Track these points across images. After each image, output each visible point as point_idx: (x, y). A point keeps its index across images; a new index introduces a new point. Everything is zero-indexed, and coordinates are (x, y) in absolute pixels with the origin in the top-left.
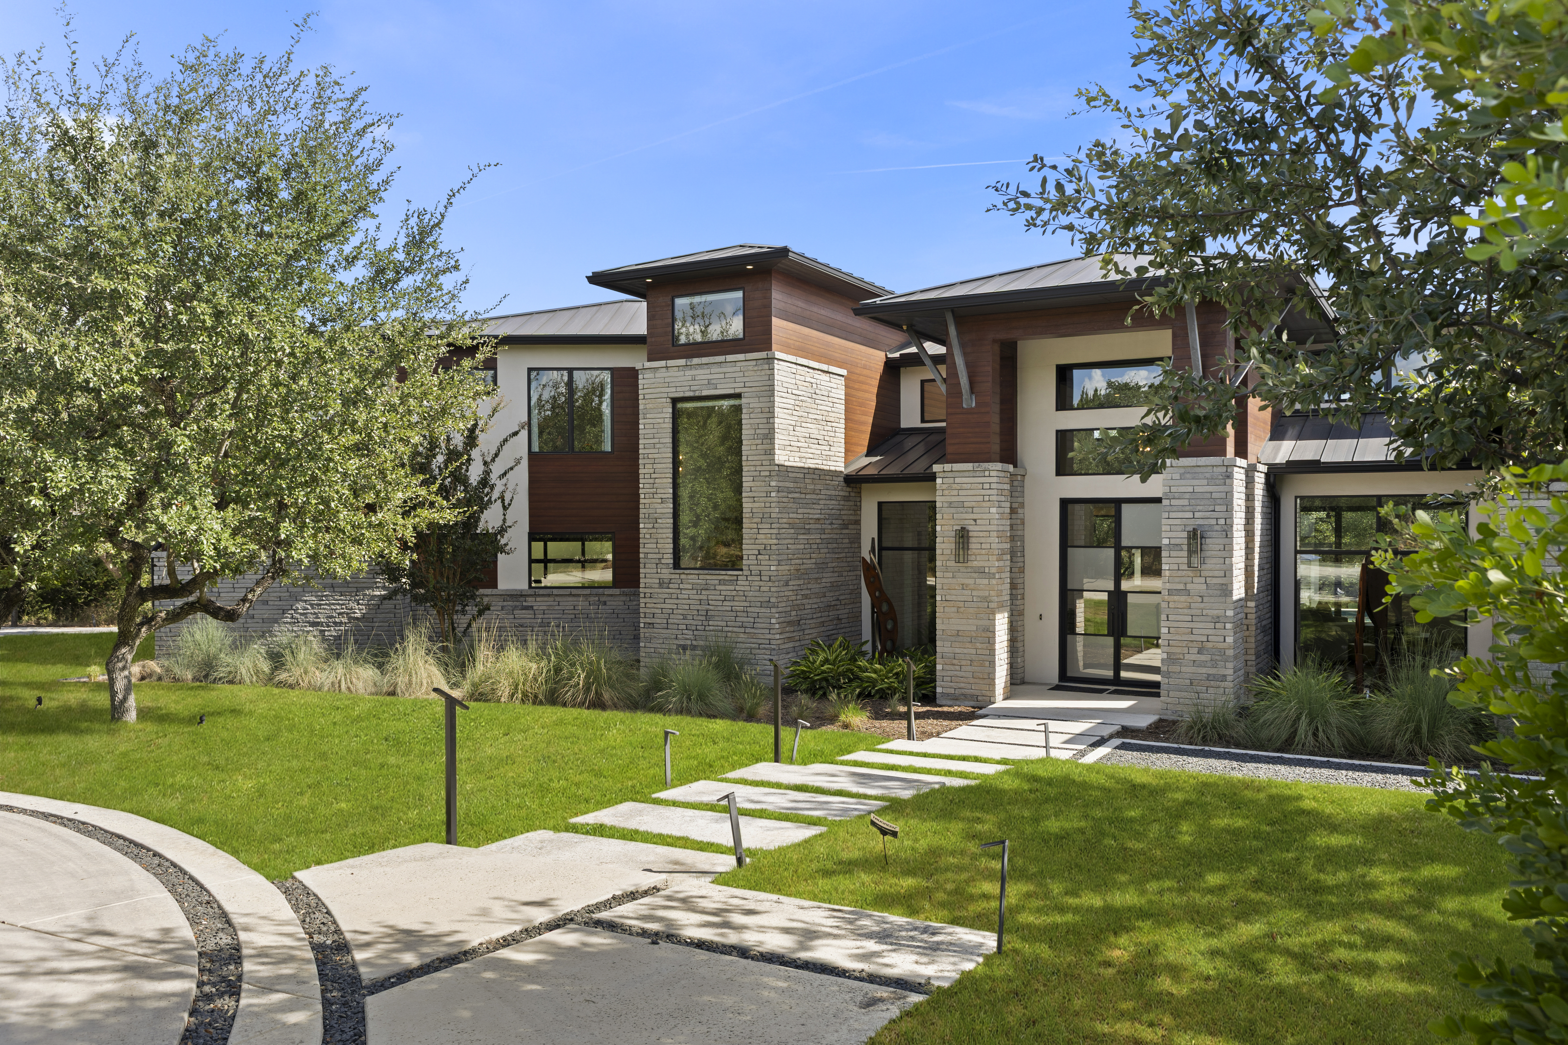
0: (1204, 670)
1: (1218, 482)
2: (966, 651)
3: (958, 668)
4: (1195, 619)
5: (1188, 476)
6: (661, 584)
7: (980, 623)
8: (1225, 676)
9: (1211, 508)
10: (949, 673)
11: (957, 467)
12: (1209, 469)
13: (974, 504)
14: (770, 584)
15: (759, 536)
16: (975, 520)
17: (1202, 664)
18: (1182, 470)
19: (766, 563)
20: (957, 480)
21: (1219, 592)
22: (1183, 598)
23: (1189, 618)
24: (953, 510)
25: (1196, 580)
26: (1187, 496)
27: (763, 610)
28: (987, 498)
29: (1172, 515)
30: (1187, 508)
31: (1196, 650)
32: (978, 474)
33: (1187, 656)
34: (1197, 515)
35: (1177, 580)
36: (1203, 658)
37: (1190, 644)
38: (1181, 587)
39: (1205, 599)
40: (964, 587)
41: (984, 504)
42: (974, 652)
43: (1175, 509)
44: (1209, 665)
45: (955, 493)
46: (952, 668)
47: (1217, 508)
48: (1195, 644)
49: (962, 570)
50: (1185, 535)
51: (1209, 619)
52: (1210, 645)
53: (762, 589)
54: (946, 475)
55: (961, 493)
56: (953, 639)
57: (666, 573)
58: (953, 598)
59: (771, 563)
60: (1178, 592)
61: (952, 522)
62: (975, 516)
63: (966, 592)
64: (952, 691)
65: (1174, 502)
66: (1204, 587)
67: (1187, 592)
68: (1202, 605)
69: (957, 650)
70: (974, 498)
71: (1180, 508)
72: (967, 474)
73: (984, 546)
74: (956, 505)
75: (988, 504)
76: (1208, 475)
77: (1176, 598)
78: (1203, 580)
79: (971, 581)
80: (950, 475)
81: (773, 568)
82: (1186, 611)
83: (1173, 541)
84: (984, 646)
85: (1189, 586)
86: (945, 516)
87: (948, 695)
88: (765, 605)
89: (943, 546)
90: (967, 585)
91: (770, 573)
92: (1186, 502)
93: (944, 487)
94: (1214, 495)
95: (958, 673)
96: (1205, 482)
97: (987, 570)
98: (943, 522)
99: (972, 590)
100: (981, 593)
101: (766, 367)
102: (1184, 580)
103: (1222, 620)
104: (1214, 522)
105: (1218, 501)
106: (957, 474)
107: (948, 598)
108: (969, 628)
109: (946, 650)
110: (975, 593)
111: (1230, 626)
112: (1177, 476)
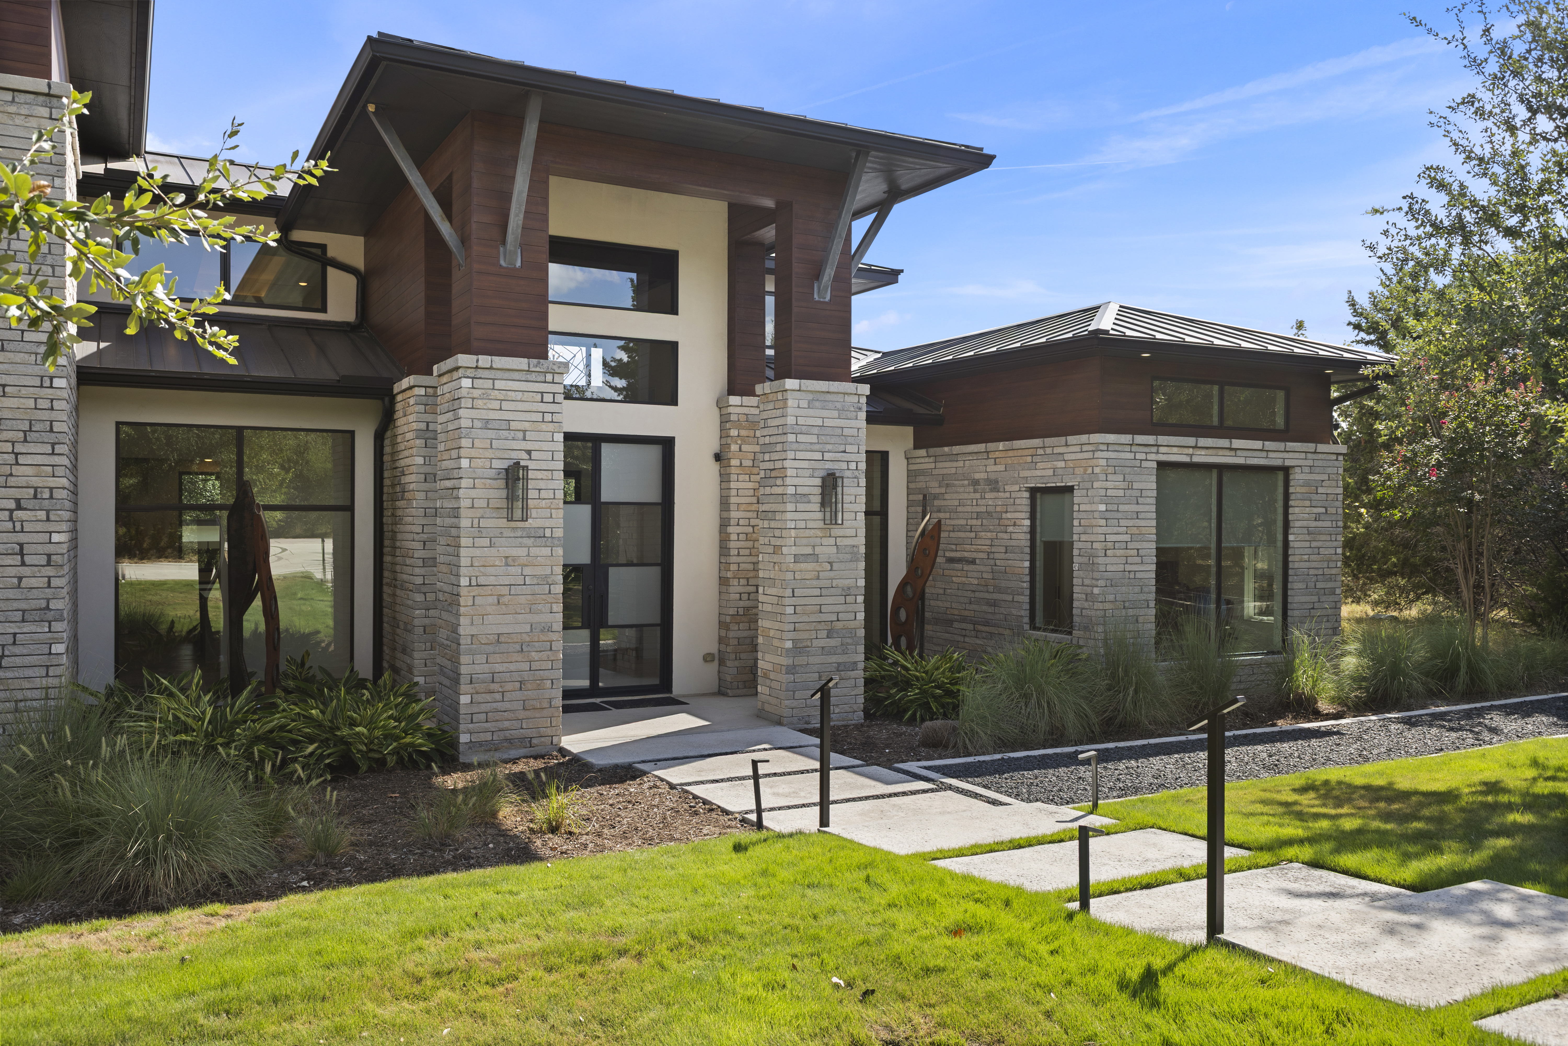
0: (834, 659)
1: (849, 415)
2: (512, 667)
3: (498, 696)
4: (824, 592)
5: (817, 404)
7: (535, 618)
8: (855, 663)
9: (842, 448)
10: (484, 707)
11: (500, 362)
12: (840, 398)
13: (526, 425)
14: (49, 571)
15: (16, 470)
16: (529, 452)
17: (831, 651)
18: (810, 397)
19: (39, 527)
20: (499, 384)
21: (849, 556)
22: (810, 566)
23: (817, 592)
24: (491, 434)
25: (826, 541)
26: (816, 430)
27: (27, 627)
28: (548, 417)
29: (800, 455)
30: (817, 447)
31: (824, 634)
32: (533, 377)
33: (816, 643)
34: (827, 456)
35: (804, 541)
36: (833, 642)
37: (819, 626)
38: (809, 550)
39: (835, 566)
40: (508, 561)
41: (544, 426)
42: (526, 666)
43: (802, 447)
44: (840, 651)
45: (496, 405)
46: (488, 697)
47: (849, 448)
48: (822, 626)
49: (507, 533)
50: (818, 482)
51: (839, 591)
52: (839, 625)
53: (25, 583)
54: (480, 373)
55: (505, 405)
56: (490, 649)
58: (492, 580)
59: (51, 527)
60: (805, 558)
61: (489, 454)
62: (528, 446)
63: (512, 570)
64: (488, 736)
65: (801, 438)
66: (834, 549)
67: (814, 557)
68: (832, 574)
69: (498, 668)
70: (528, 417)
71: (809, 447)
72: (516, 375)
73: (544, 494)
74: (496, 425)
75: (551, 427)
76: (839, 405)
77: (803, 566)
78: (832, 541)
79: (522, 552)
80: (486, 374)
81: (56, 538)
82: (815, 583)
83: (800, 490)
84: (544, 655)
85: (818, 550)
86: (477, 443)
87: (480, 744)
88: (36, 616)
89: (473, 493)
90: (515, 559)
91: (51, 549)
92: (814, 439)
93: (476, 393)
94: (846, 432)
95: (499, 706)
96: (835, 414)
97: (548, 533)
98: (473, 453)
99: (523, 566)
100: (539, 571)
102: (812, 541)
103: (853, 592)
104: (844, 466)
105: (850, 440)
106: (499, 374)
107: (482, 580)
108: (518, 629)
109: (478, 669)
110: (527, 571)
111: (860, 599)
112: (804, 404)
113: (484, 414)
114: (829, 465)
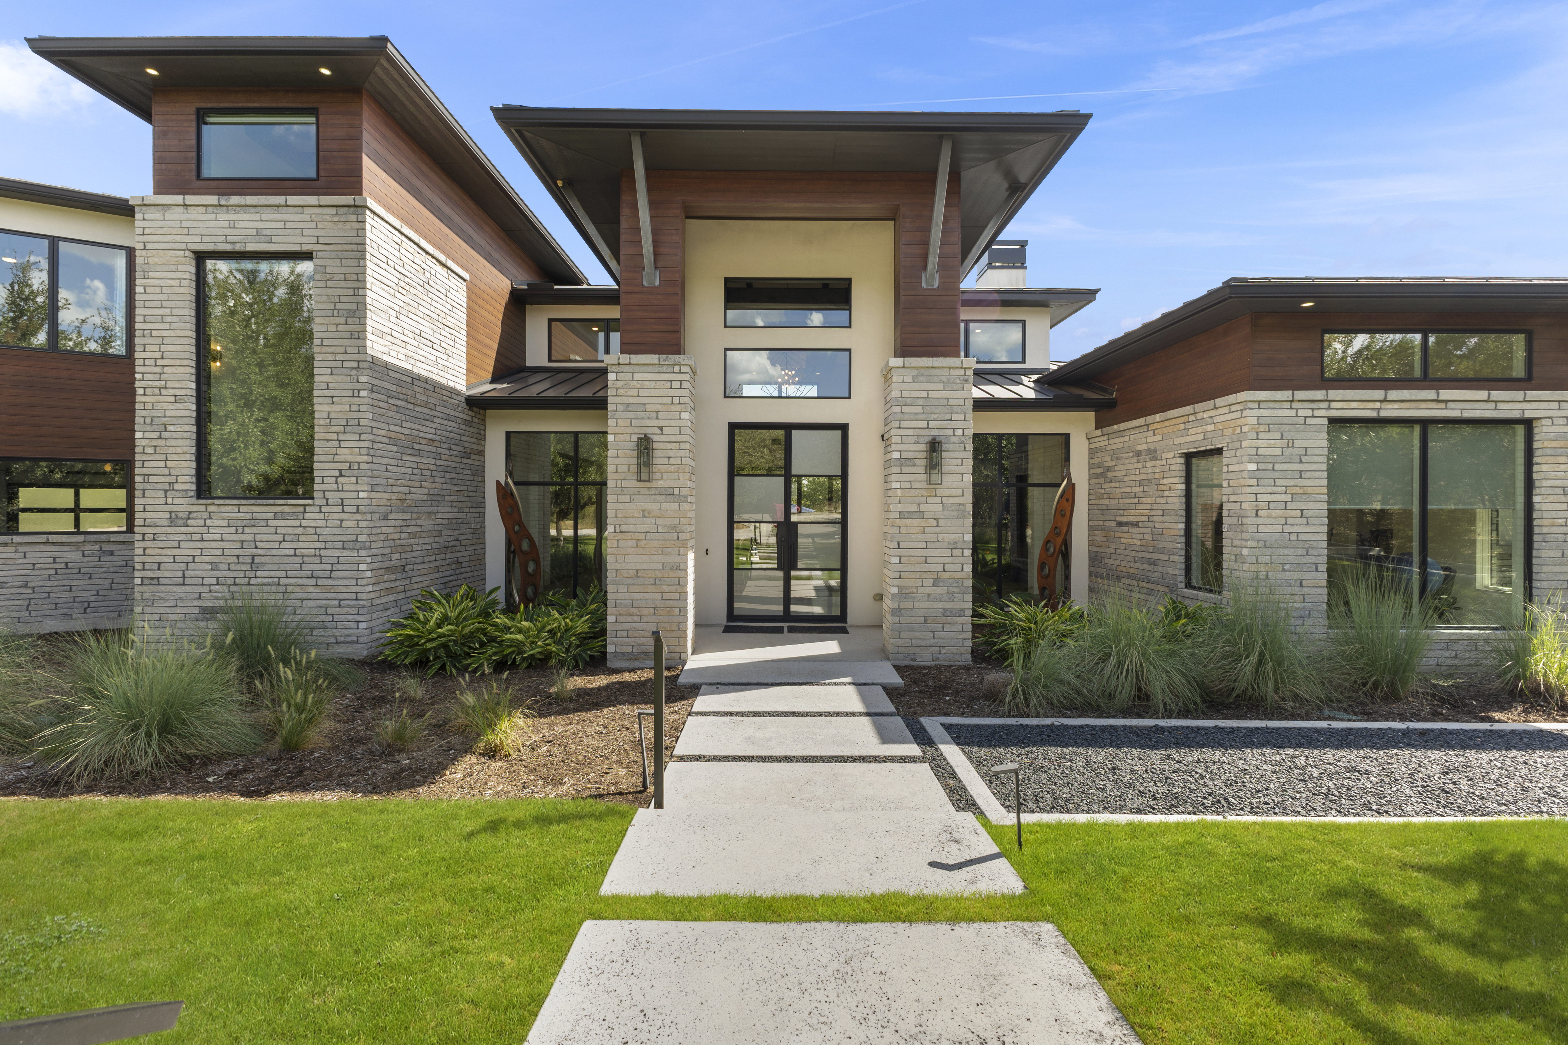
0: (940, 605)
1: (955, 386)
2: (648, 596)
3: (637, 618)
4: (930, 545)
5: (922, 378)
6: (173, 520)
7: (667, 559)
8: (963, 610)
9: (948, 417)
10: (625, 626)
12: (945, 372)
13: (659, 407)
14: (358, 517)
15: (340, 451)
16: (661, 428)
17: (938, 598)
18: (915, 372)
19: (352, 488)
20: (637, 376)
21: (956, 514)
22: (916, 522)
23: (923, 545)
24: (631, 415)
25: (931, 500)
26: (921, 402)
27: (346, 553)
28: (676, 400)
29: (904, 424)
30: (922, 416)
31: (930, 582)
32: (664, 369)
33: (921, 590)
34: (932, 424)
35: (910, 500)
36: (939, 590)
37: (924, 575)
38: (914, 508)
39: (941, 522)
40: (645, 513)
41: (673, 408)
42: (659, 596)
43: (906, 417)
44: (946, 598)
45: (634, 392)
46: (629, 619)
47: (955, 417)
48: (929, 575)
49: (643, 492)
50: (923, 447)
51: (945, 545)
52: (946, 575)
53: (345, 524)
54: (622, 368)
55: (642, 392)
56: (630, 581)
57: (182, 504)
58: (631, 528)
59: (359, 488)
60: (911, 514)
61: (629, 430)
62: (660, 423)
63: (647, 520)
64: (629, 649)
65: (906, 409)
66: (940, 507)
67: (920, 514)
68: (938, 529)
69: (636, 596)
70: (660, 400)
71: (913, 416)
72: (650, 369)
73: (672, 461)
74: (635, 408)
75: (678, 407)
76: (944, 379)
77: (908, 522)
78: (938, 500)
79: (655, 506)
80: (627, 369)
81: (362, 495)
82: (920, 537)
83: (905, 455)
84: (673, 588)
85: (923, 508)
86: (620, 422)
87: (623, 654)
88: (350, 545)
89: (617, 461)
90: (650, 511)
91: (358, 502)
92: (919, 409)
93: (619, 384)
94: (951, 402)
95: (637, 626)
96: (941, 386)
97: (676, 492)
98: (617, 430)
99: (656, 517)
100: (669, 522)
101: (354, 217)
102: (917, 500)
103: (959, 545)
104: (950, 432)
105: (955, 409)
106: (636, 368)
107: (624, 528)
108: (652, 567)
109: (620, 596)
110: (660, 521)
111: (968, 552)
112: (909, 379)
113: (626, 400)
114: (934, 433)
